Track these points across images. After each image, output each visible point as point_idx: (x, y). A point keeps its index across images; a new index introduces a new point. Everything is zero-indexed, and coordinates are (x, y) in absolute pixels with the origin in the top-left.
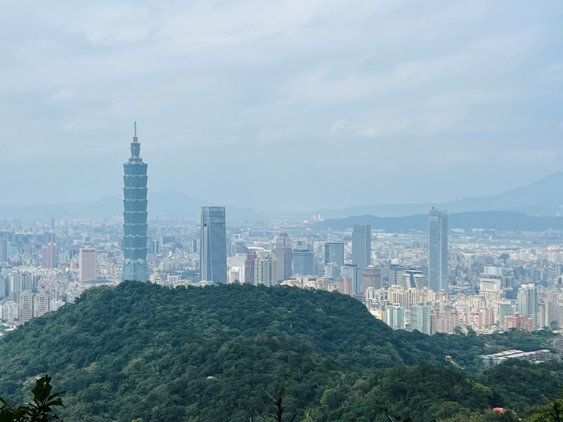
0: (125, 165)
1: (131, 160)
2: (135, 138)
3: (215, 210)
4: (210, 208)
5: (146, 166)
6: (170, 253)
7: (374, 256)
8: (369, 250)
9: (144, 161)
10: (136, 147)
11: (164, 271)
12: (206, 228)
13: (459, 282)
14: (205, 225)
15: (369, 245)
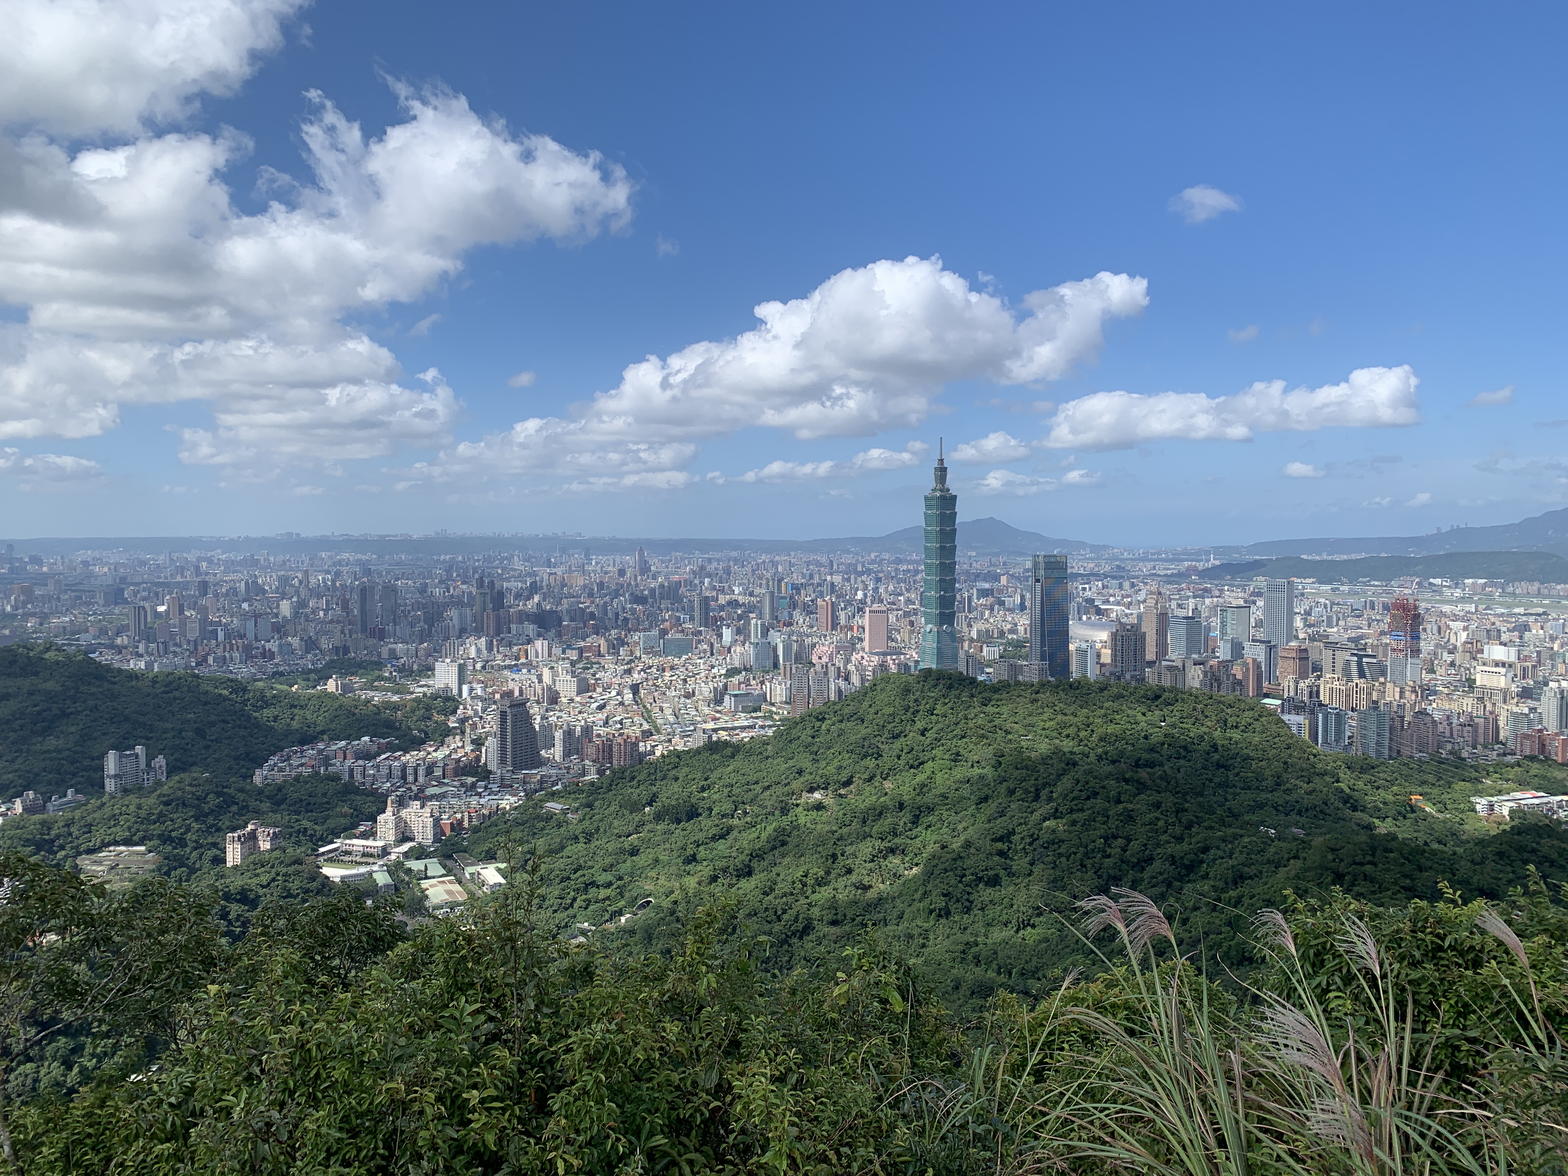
0: (926, 498)
1: (934, 490)
2: (941, 461)
3: (1052, 560)
4: (1045, 556)
5: (954, 498)
6: (987, 613)
7: (1298, 623)
8: (1291, 614)
9: (953, 492)
10: (942, 472)
11: (978, 641)
12: (1038, 585)
13: (1440, 671)
14: (1038, 581)
15: (1290, 607)
